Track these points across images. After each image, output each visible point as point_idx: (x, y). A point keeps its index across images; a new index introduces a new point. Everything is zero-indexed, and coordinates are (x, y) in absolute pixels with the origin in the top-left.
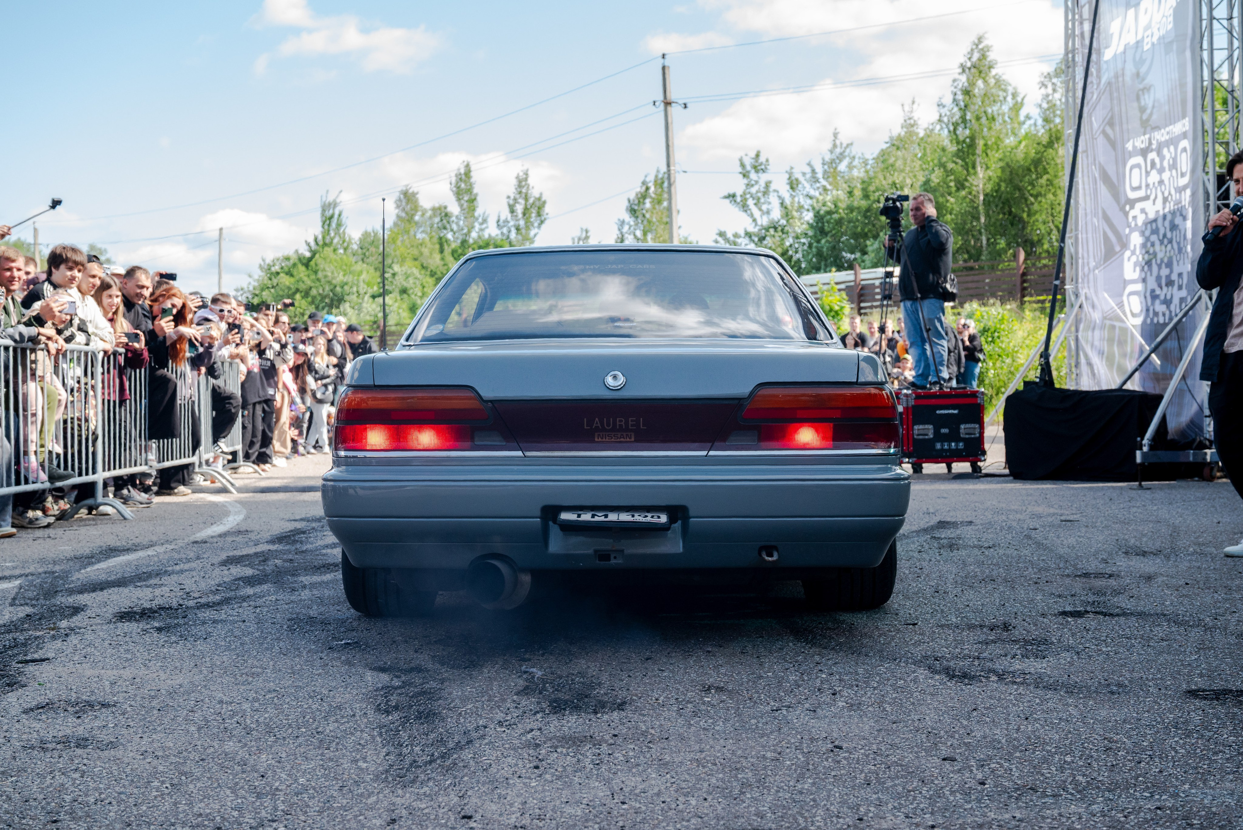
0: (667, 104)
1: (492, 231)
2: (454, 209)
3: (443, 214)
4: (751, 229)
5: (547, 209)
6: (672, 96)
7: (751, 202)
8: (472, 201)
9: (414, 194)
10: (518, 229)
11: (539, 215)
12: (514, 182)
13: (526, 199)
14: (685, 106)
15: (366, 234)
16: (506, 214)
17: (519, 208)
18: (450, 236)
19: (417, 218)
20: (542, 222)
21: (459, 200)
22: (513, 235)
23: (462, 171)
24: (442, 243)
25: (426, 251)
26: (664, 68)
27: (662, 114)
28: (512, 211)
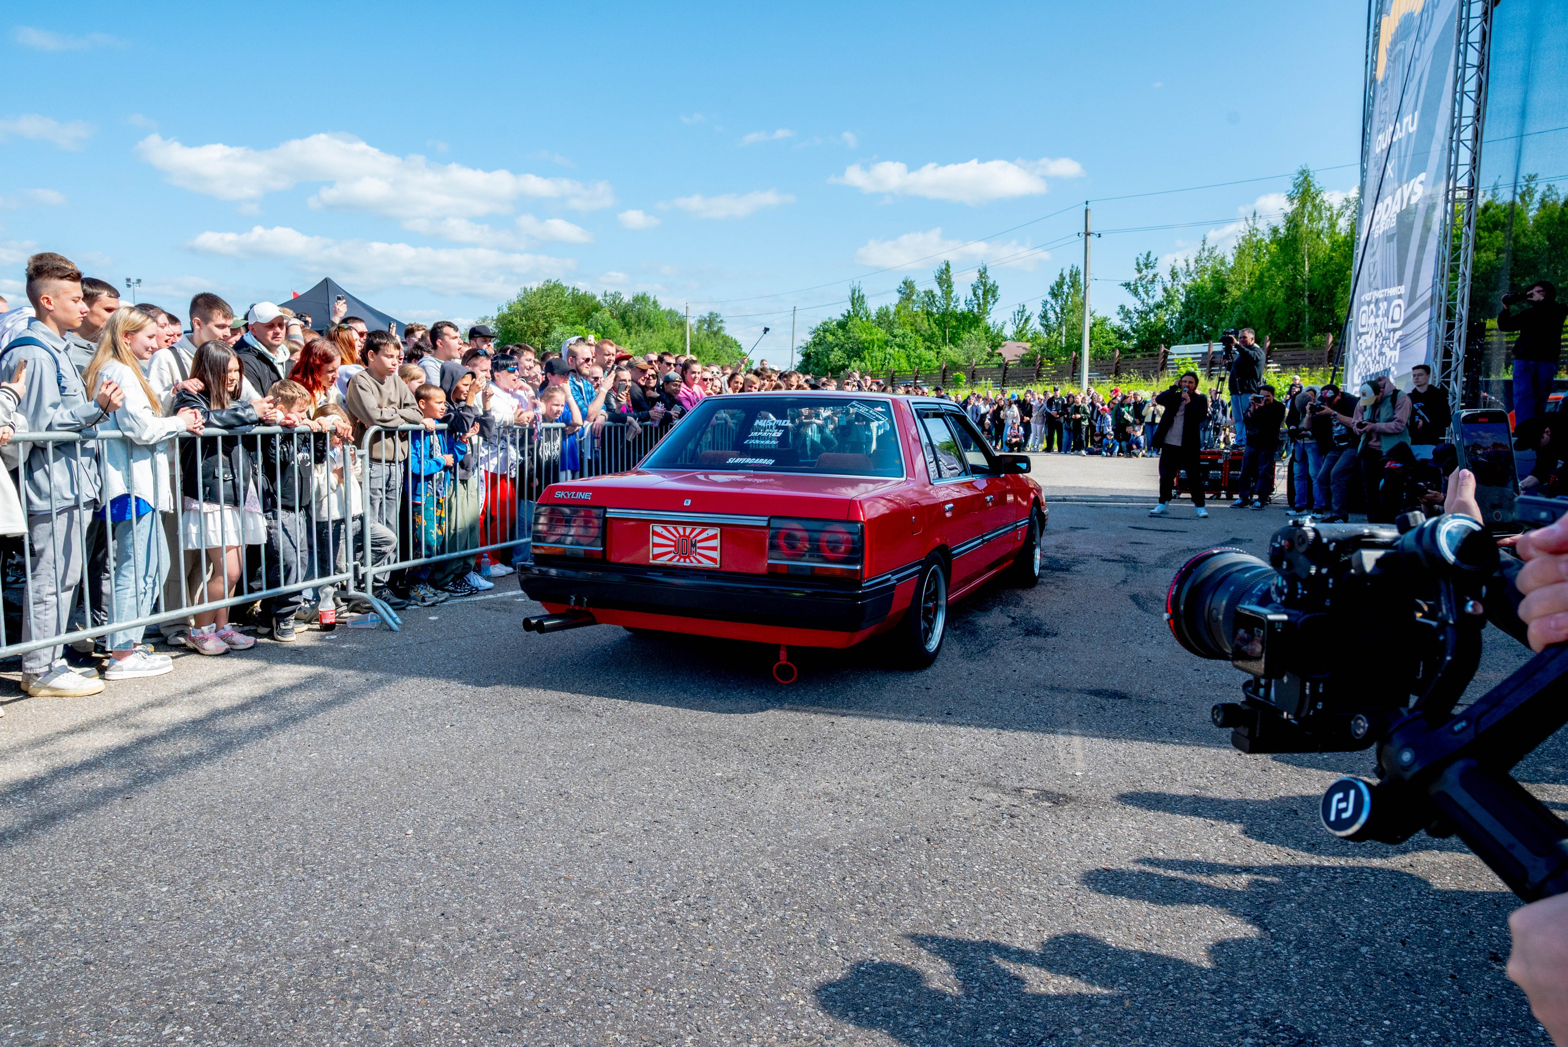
0: (1087, 234)
1: (962, 307)
2: (938, 292)
3: (930, 294)
4: (1140, 308)
5: (999, 292)
6: (1090, 230)
7: (1140, 289)
8: (950, 286)
9: (912, 282)
10: (979, 305)
11: (993, 296)
12: (977, 275)
13: (985, 285)
14: (1100, 236)
15: (881, 309)
16: (970, 295)
17: (980, 292)
18: (935, 310)
19: (914, 297)
20: (996, 300)
21: (941, 287)
22: (976, 310)
23: (944, 267)
24: (929, 314)
25: (919, 320)
26: (1086, 211)
27: (1083, 241)
28: (975, 294)
